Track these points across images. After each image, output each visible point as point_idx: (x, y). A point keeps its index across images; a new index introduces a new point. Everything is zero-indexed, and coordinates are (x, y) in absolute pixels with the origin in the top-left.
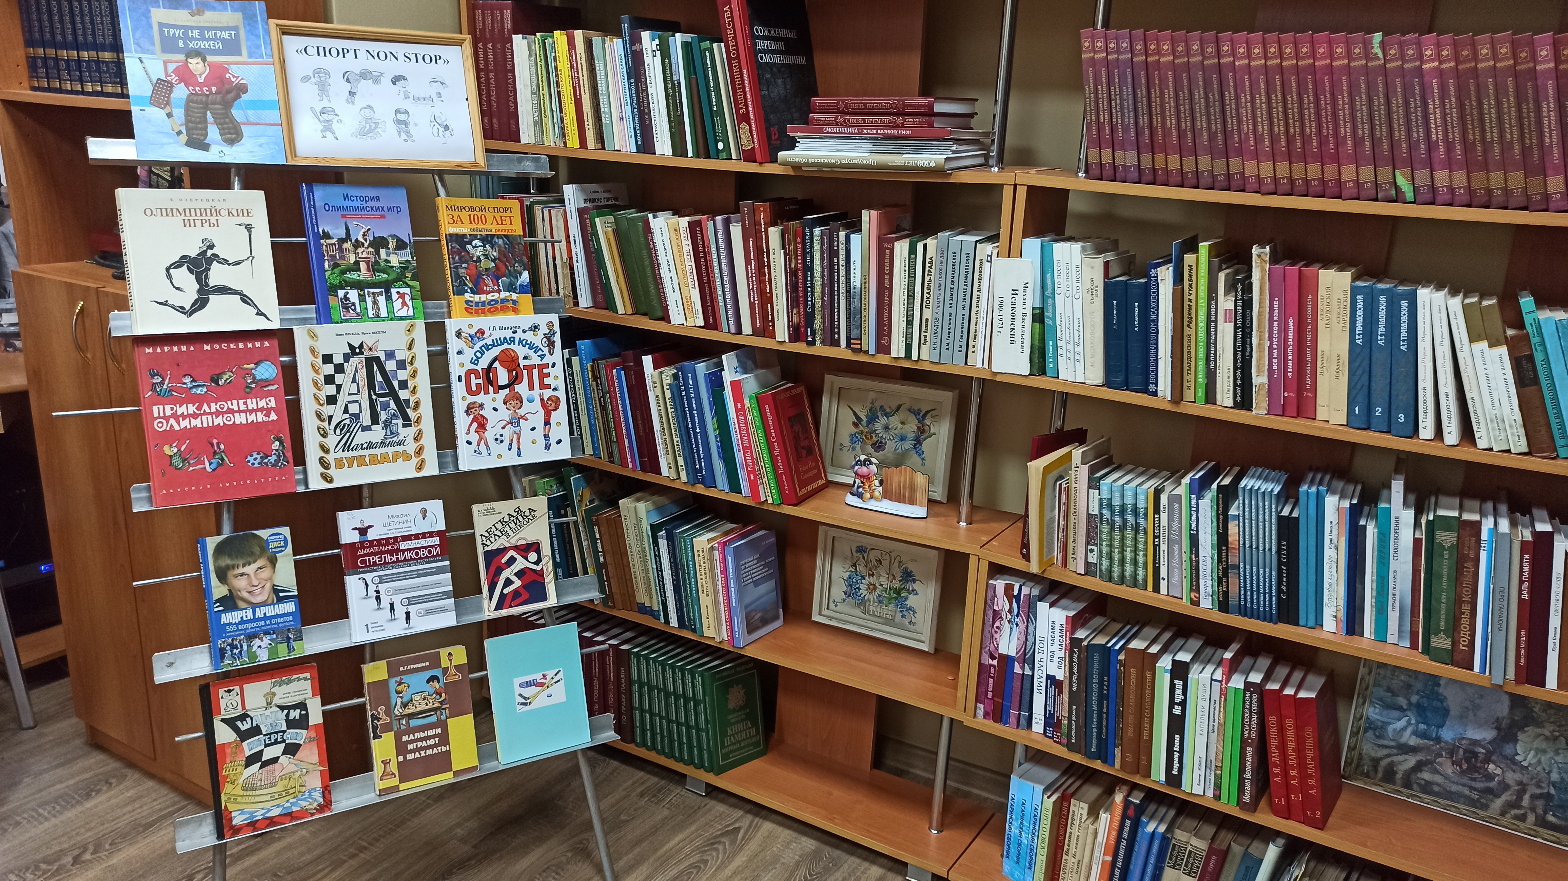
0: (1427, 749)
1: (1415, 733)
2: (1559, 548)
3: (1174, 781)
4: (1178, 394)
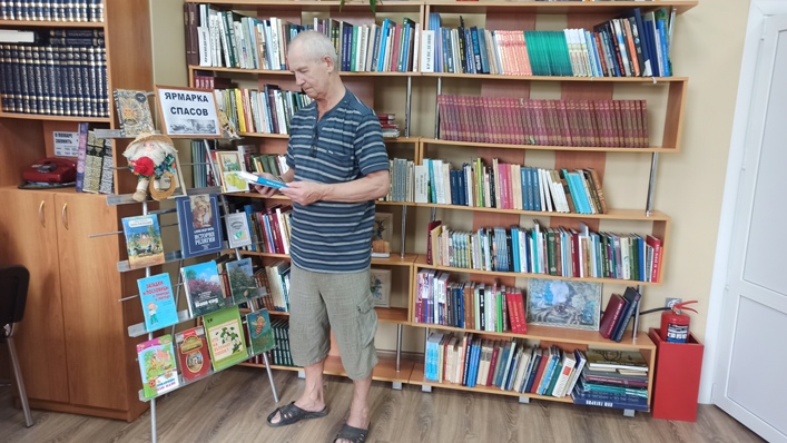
0: (549, 308)
1: (545, 304)
2: (580, 238)
3: (483, 328)
4: (475, 205)
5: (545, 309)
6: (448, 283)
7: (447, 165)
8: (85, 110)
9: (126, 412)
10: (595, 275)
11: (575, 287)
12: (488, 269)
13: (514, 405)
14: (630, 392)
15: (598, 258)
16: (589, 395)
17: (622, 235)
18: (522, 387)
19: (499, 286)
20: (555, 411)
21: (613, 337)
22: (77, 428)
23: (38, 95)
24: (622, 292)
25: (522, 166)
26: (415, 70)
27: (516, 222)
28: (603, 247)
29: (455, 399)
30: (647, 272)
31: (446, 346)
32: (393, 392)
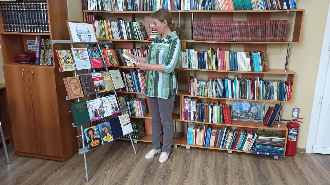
0: (241, 113)
1: (240, 111)
2: (255, 82)
3: (212, 122)
4: (209, 69)
5: (239, 113)
6: (197, 103)
7: (196, 52)
8: (40, 30)
9: (62, 158)
10: (262, 98)
11: (253, 104)
12: (215, 96)
13: (226, 154)
14: (276, 148)
15: (263, 91)
16: (259, 150)
17: (274, 81)
18: (229, 147)
19: (219, 104)
20: (243, 157)
21: (269, 125)
22: (42, 164)
23: (19, 24)
24: (273, 106)
25: (230, 51)
26: (182, 9)
27: (227, 76)
28: (265, 86)
29: (200, 152)
30: (285, 97)
31: (196, 130)
32: (174, 149)
